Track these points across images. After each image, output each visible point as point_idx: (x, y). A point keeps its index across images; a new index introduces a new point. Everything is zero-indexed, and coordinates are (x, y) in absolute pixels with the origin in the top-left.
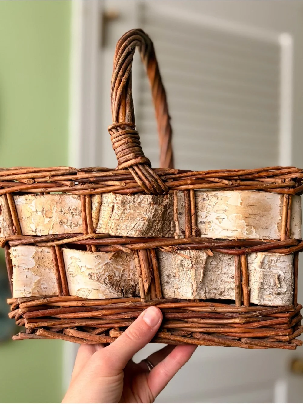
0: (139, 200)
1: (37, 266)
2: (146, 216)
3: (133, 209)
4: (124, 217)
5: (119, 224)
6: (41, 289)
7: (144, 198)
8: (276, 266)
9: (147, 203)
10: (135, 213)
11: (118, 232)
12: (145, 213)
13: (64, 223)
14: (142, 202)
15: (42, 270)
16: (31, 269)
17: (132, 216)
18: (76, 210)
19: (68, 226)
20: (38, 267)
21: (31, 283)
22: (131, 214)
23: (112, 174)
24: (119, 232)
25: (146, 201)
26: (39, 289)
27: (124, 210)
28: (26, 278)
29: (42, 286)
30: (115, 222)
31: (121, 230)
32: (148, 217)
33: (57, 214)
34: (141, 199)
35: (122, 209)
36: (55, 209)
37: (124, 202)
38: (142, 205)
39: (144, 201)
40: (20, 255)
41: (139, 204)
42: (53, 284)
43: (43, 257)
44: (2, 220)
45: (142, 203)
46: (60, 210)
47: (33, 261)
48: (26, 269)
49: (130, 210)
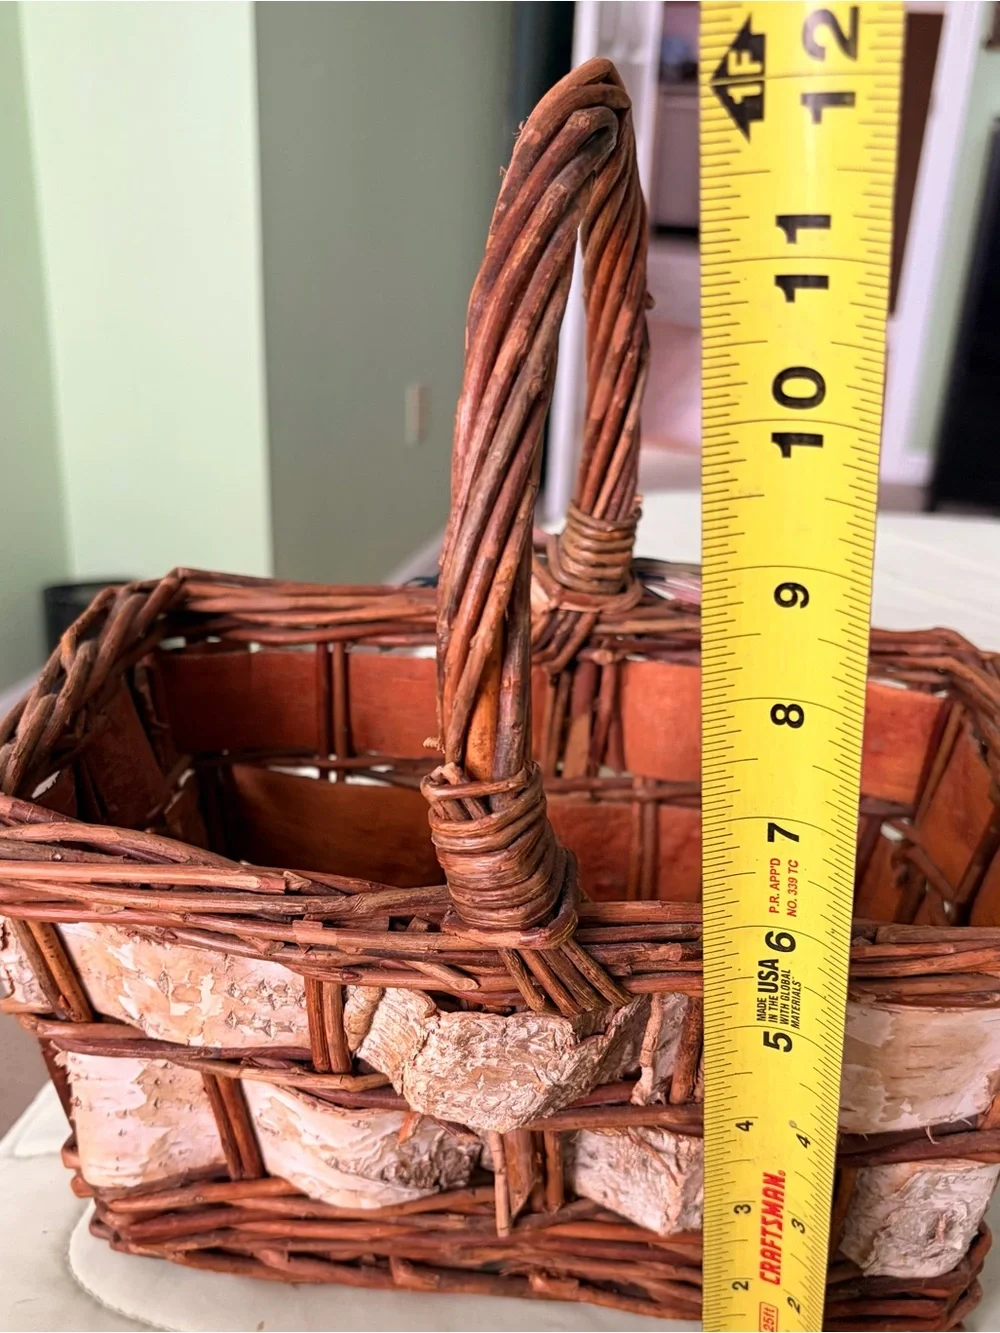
0: (523, 1034)
1: (153, 1102)
2: (544, 1079)
3: (498, 1056)
4: (463, 1073)
5: (443, 1090)
6: (170, 1156)
7: (541, 1030)
8: (948, 1191)
9: (551, 1044)
10: (505, 1067)
11: (438, 1108)
12: (539, 1072)
13: (240, 1022)
14: (535, 1040)
15: (170, 1109)
16: (134, 1113)
17: (494, 1076)
18: (285, 990)
19: (256, 1029)
20: (155, 1104)
21: (137, 1147)
22: (488, 1068)
23: (429, 949)
24: (441, 1110)
25: (550, 1038)
26: (164, 1159)
27: (465, 1057)
28: (118, 1137)
29: (175, 1150)
30: (431, 1083)
31: (450, 1105)
32: (550, 1083)
33: (215, 996)
34: (529, 1032)
35: (458, 1055)
36: (207, 983)
37: (468, 1039)
38: (533, 1047)
39: (542, 1037)
40: (92, 1076)
41: (523, 1045)
42: (209, 1139)
43: (172, 1078)
44: (14, 963)
45: (533, 1043)
46: (226, 985)
47: (137, 1088)
48: (117, 1114)
49: (488, 1057)
